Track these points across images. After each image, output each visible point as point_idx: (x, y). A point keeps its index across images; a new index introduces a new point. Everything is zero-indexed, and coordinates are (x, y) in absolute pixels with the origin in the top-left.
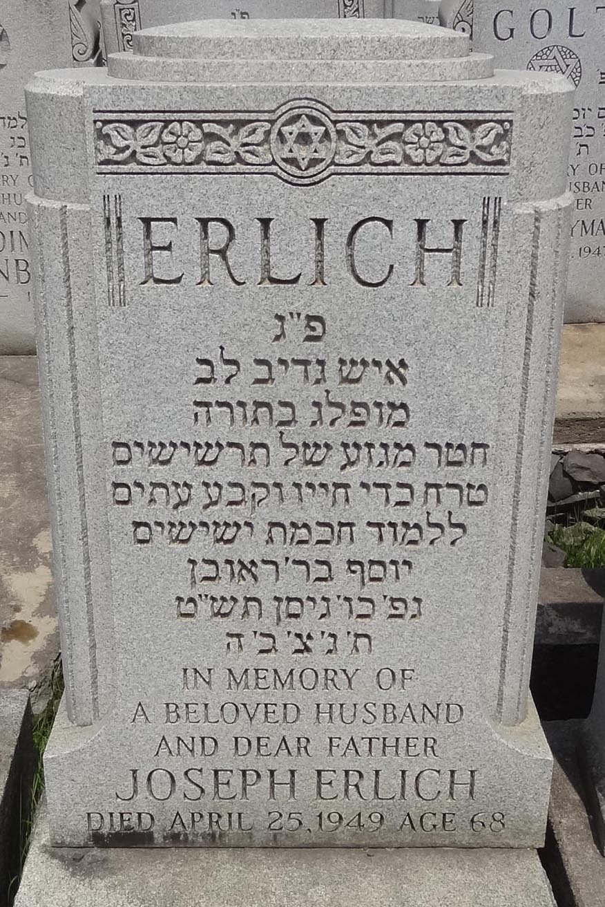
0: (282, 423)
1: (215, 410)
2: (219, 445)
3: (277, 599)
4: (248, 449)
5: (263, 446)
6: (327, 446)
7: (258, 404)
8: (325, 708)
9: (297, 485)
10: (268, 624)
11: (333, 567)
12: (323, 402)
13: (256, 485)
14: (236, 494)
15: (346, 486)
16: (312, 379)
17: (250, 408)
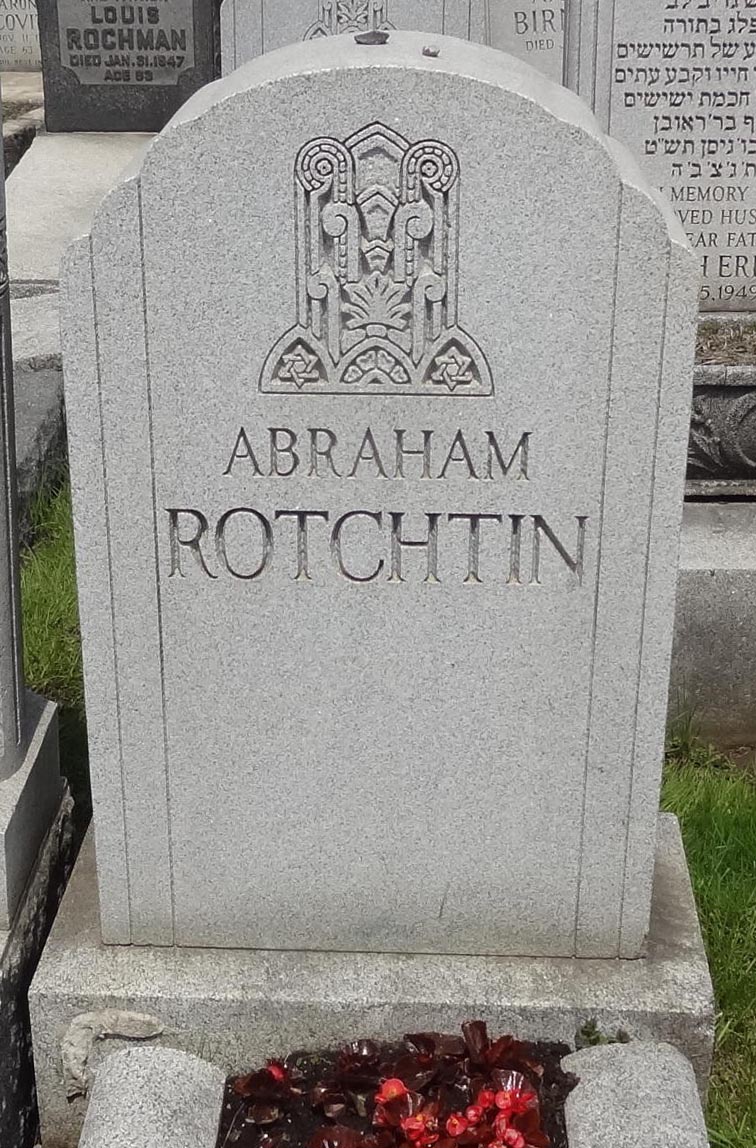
0: (712, 32)
1: (675, 24)
2: (677, 46)
3: (704, 142)
4: (692, 47)
5: (700, 45)
6: (737, 45)
7: (700, 21)
8: (727, 213)
9: (719, 70)
10: (697, 158)
11: (736, 120)
12: (736, 19)
13: (695, 69)
14: (684, 75)
15: (746, 70)
16: (730, 5)
17: (695, 22)
